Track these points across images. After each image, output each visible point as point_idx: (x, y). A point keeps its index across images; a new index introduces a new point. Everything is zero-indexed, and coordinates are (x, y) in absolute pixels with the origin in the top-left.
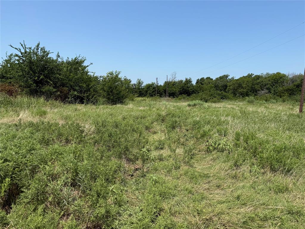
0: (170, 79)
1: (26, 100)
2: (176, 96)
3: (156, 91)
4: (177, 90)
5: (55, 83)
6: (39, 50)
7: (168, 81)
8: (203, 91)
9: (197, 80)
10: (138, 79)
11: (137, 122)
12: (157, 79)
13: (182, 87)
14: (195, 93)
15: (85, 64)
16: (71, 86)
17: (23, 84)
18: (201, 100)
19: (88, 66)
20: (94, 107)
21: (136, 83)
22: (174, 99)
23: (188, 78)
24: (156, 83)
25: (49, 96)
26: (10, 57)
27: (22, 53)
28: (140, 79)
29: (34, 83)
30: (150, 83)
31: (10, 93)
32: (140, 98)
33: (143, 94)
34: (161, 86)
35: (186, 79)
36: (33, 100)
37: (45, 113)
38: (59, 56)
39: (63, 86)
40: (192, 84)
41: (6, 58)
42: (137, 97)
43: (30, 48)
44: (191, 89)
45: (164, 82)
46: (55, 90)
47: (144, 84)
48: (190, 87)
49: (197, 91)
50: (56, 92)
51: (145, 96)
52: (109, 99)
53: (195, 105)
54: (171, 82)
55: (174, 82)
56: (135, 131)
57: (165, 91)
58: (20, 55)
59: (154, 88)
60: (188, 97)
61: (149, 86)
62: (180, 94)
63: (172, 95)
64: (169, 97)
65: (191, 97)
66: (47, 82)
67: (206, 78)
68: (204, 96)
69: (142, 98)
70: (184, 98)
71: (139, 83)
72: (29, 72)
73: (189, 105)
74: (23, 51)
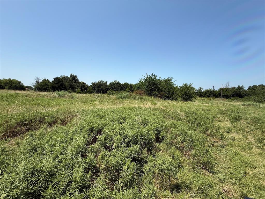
0: (224, 86)
1: (147, 97)
2: (229, 97)
3: (212, 94)
4: (230, 94)
5: (158, 90)
6: (153, 76)
7: (223, 88)
8: (256, 95)
9: (249, 87)
10: (200, 87)
11: (207, 113)
12: (214, 86)
13: (235, 92)
14: (247, 96)
15: (172, 81)
16: (165, 92)
17: (145, 90)
18: (255, 101)
19: (174, 82)
20: (176, 102)
21: (198, 89)
22: (227, 99)
23: (241, 86)
24: (212, 89)
25: (156, 96)
26: (141, 80)
27: (146, 78)
28: (201, 87)
29: (150, 90)
30: (208, 89)
31: (141, 94)
32: (201, 98)
33: (202, 96)
34: (216, 91)
35: (239, 87)
36: (150, 97)
37: (156, 104)
38: (160, 78)
39: (161, 92)
40: (244, 90)
41: (140, 81)
42: (198, 97)
43: (150, 76)
44: (243, 93)
45: (219, 88)
46: (158, 93)
47: (204, 90)
48: (242, 92)
49: (249, 95)
50: (158, 94)
51: (204, 97)
52: (183, 98)
53: (249, 105)
54: (225, 88)
55: (228, 89)
56: (209, 119)
57: (220, 94)
58: (146, 79)
59: (211, 92)
60: (240, 99)
61: (208, 91)
62: (232, 96)
63: (226, 97)
64: (223, 98)
65: (243, 98)
66: (155, 90)
67: (259, 86)
68: (257, 98)
69: (202, 98)
70: (237, 99)
71: (200, 89)
72: (148, 86)
73: (244, 105)
74: (147, 77)
